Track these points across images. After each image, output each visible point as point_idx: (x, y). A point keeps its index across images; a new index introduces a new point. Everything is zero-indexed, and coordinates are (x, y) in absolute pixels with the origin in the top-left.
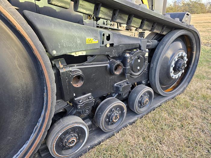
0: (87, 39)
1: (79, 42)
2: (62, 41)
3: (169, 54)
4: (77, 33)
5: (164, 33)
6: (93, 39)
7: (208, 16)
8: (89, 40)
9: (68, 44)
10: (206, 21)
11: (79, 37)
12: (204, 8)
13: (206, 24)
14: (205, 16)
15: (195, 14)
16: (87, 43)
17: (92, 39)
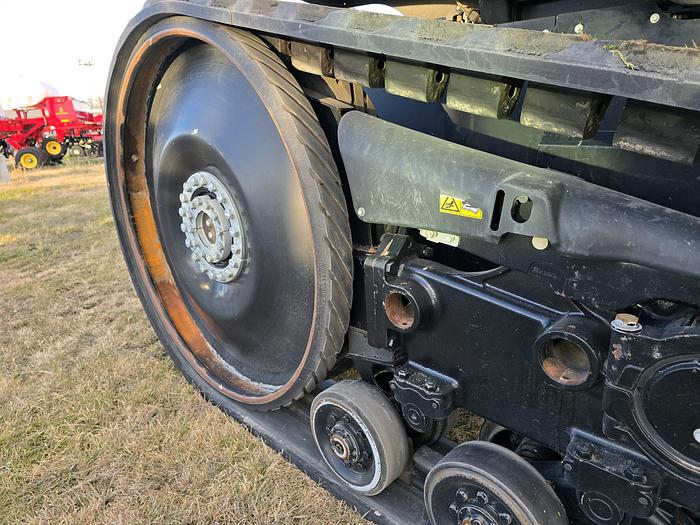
0: (443, 198)
1: (418, 200)
2: (379, 189)
4: (416, 174)
6: (464, 203)
8: (449, 201)
9: (391, 200)
11: (418, 186)
16: (442, 211)
17: (459, 201)
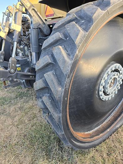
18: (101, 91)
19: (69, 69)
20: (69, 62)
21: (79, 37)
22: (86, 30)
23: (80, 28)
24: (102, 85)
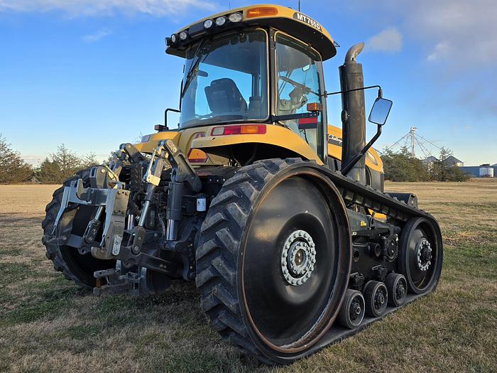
3: (412, 245)
5: (405, 220)
7: (436, 188)
10: (435, 201)
12: (422, 169)
13: (436, 207)
14: (428, 187)
15: (404, 181)
18: (284, 265)
19: (245, 222)
20: (245, 216)
21: (253, 195)
22: (259, 189)
23: (253, 188)
24: (284, 256)
